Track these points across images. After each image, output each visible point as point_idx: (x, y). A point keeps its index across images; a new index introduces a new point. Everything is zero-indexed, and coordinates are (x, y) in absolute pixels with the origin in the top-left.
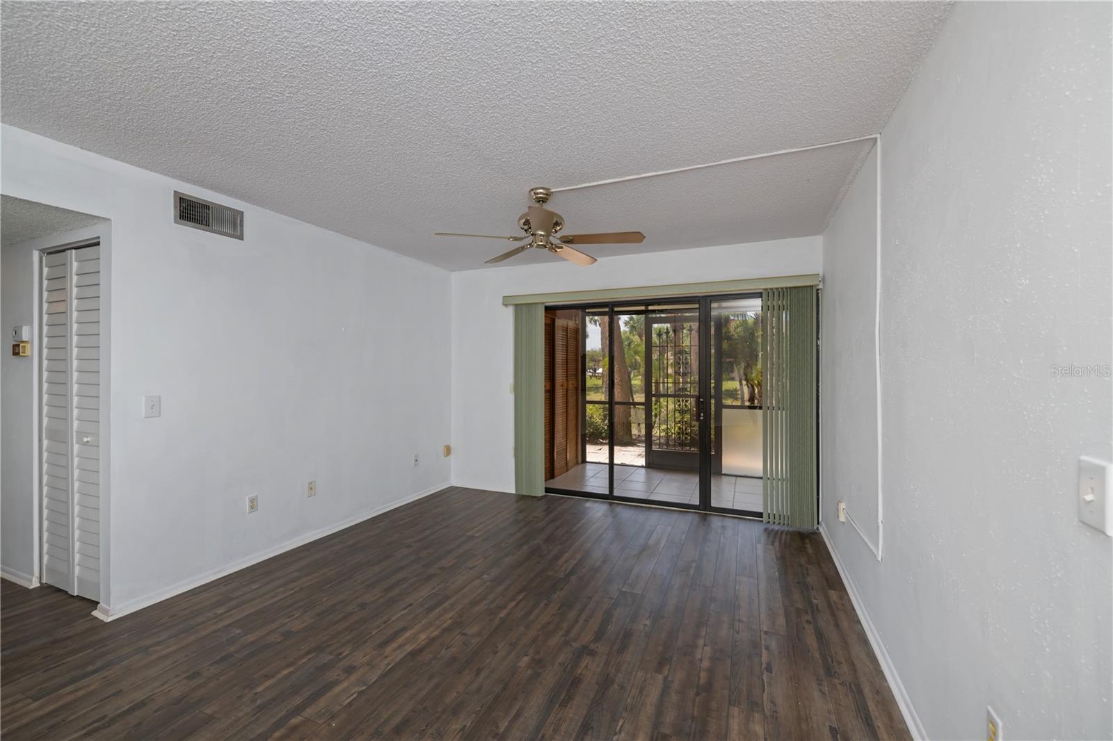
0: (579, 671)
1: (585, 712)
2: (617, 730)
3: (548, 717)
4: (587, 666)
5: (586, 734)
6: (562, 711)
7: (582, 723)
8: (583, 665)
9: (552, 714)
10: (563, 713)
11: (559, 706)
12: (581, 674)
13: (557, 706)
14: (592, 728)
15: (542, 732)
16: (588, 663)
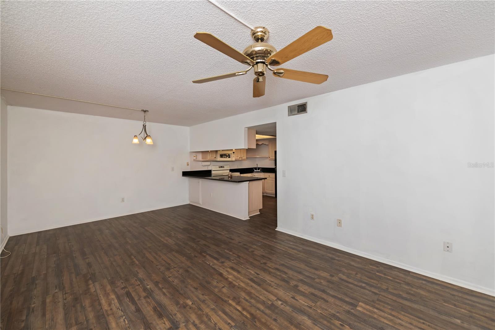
0: (165, 320)
1: (144, 313)
2: (126, 320)
3: (154, 301)
4: (165, 323)
5: (136, 310)
6: (152, 306)
7: (141, 310)
8: (166, 323)
9: (154, 303)
10: (151, 306)
11: (155, 306)
12: (163, 319)
13: (156, 306)
14: (136, 312)
15: (151, 298)
16: (166, 325)
